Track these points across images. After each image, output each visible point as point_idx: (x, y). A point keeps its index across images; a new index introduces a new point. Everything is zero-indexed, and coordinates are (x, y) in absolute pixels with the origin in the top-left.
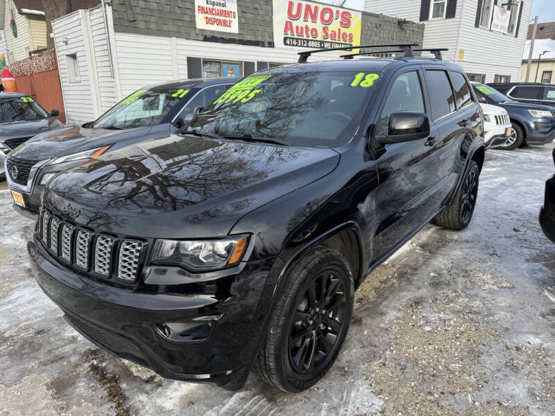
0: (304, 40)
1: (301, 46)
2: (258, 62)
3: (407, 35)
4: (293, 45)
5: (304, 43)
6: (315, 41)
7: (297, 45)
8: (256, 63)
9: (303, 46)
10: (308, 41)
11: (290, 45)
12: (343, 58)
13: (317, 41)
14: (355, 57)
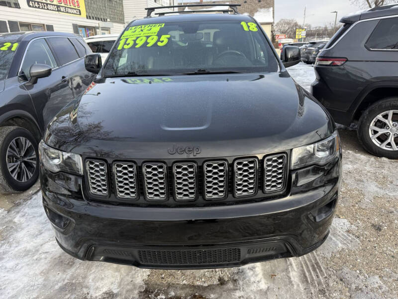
0: (44, 3)
1: (42, 8)
2: (9, 21)
3: (113, 5)
4: (36, 7)
5: (45, 6)
6: (52, 5)
7: (39, 8)
8: (7, 22)
9: (44, 9)
10: (47, 4)
11: (33, 7)
12: (158, 15)
13: (55, 5)
14: (165, 15)
